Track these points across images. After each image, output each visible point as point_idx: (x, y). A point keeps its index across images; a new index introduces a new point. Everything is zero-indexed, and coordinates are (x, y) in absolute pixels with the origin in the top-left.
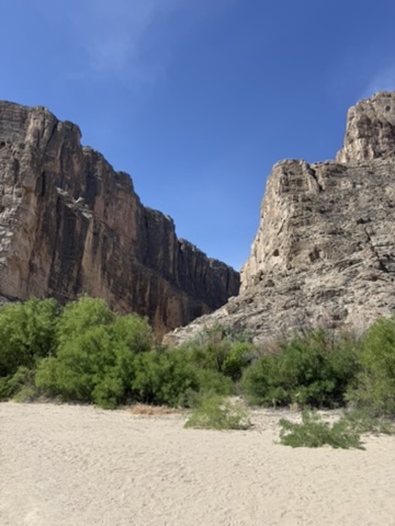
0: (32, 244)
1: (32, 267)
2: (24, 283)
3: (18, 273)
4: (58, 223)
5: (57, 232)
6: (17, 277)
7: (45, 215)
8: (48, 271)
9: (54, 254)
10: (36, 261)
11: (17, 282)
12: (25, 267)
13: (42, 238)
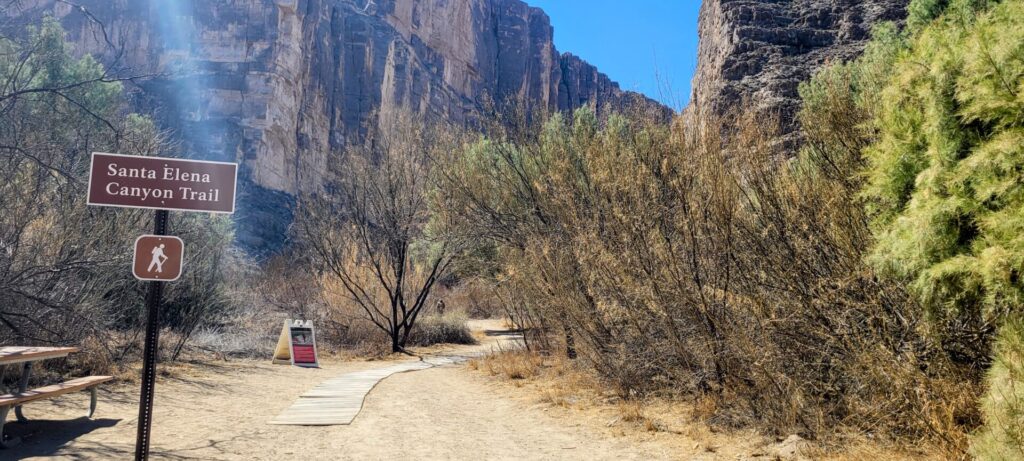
0: (298, 102)
1: (301, 141)
2: (291, 166)
3: (282, 152)
4: (336, 57)
5: (336, 73)
6: (281, 159)
7: (314, 48)
8: (324, 142)
9: (333, 112)
10: (307, 129)
11: (281, 168)
12: (291, 140)
13: (312, 87)
